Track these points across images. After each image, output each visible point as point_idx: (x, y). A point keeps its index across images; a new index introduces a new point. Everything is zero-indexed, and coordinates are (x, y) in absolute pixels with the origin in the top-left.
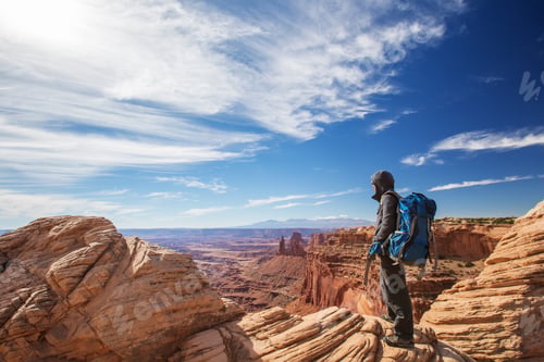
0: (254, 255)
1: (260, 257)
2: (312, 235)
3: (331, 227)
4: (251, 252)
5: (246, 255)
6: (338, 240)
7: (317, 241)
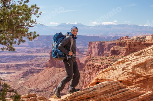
0: (18, 67)
1: (25, 69)
2: (90, 44)
3: (112, 35)
4: (14, 63)
5: (8, 67)
6: (123, 49)
7: (95, 51)
